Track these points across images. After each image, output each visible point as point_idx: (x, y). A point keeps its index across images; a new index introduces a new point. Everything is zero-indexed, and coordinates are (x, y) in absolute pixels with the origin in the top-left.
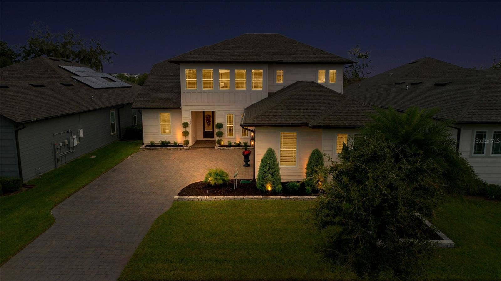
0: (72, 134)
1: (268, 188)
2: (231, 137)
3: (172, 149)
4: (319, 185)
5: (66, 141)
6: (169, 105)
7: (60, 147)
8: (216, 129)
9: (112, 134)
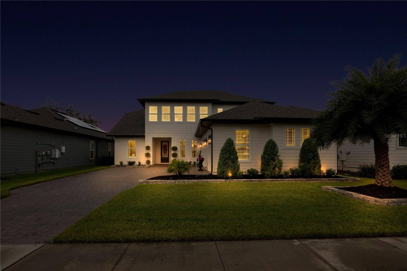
0: (55, 148)
1: (229, 174)
2: (183, 158)
3: (137, 167)
4: (276, 171)
5: (48, 151)
6: (135, 134)
7: (43, 155)
8: (172, 151)
9: (91, 159)
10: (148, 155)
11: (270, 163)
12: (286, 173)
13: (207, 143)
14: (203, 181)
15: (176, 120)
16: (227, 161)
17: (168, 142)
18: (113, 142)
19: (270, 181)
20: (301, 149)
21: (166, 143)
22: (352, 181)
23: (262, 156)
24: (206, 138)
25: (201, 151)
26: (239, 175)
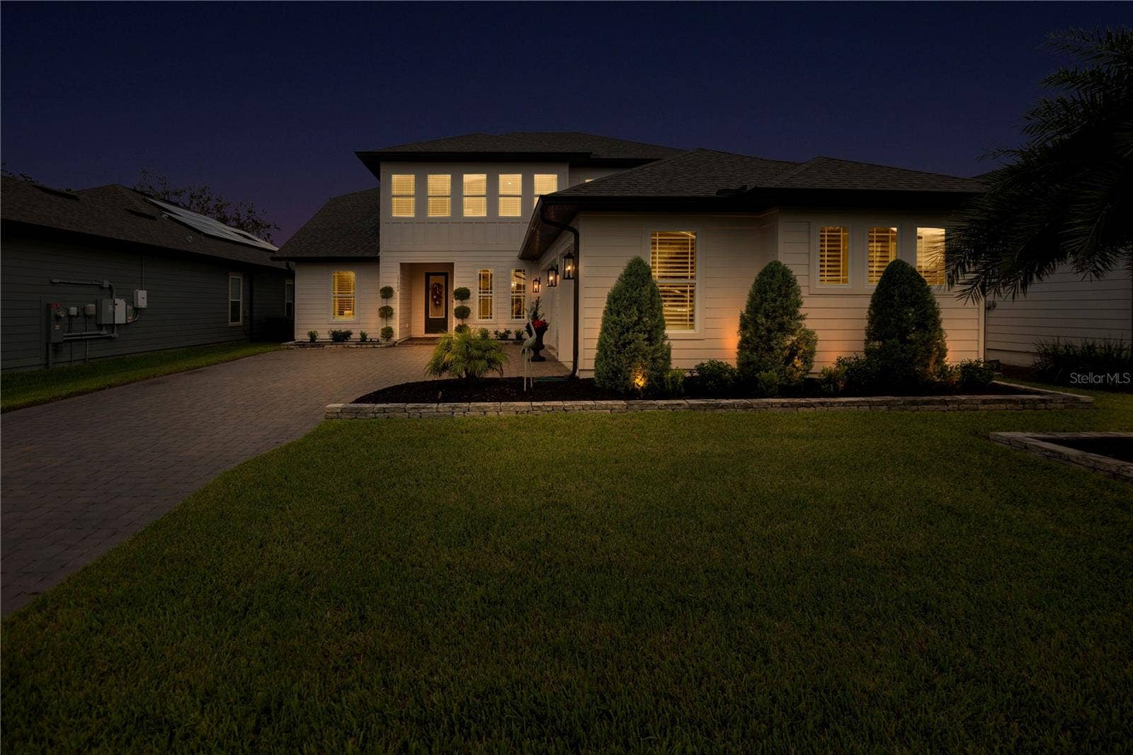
0: (114, 295)
1: (637, 381)
2: (488, 320)
3: (355, 346)
4: (795, 370)
5: (89, 305)
6: (353, 254)
7: (70, 317)
8: (454, 301)
9: (231, 324)
10: (386, 313)
11: (775, 342)
12: (830, 378)
13: (558, 276)
14: (549, 406)
15: (468, 212)
16: (630, 337)
17: (446, 275)
18: (292, 275)
19: (782, 406)
20: (874, 294)
21: (441, 280)
22: (1063, 405)
23: (742, 317)
24: (555, 260)
25: (538, 302)
26: (673, 382)
